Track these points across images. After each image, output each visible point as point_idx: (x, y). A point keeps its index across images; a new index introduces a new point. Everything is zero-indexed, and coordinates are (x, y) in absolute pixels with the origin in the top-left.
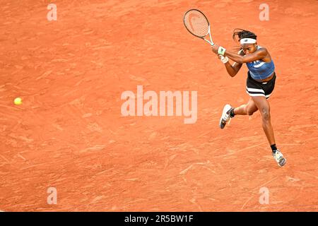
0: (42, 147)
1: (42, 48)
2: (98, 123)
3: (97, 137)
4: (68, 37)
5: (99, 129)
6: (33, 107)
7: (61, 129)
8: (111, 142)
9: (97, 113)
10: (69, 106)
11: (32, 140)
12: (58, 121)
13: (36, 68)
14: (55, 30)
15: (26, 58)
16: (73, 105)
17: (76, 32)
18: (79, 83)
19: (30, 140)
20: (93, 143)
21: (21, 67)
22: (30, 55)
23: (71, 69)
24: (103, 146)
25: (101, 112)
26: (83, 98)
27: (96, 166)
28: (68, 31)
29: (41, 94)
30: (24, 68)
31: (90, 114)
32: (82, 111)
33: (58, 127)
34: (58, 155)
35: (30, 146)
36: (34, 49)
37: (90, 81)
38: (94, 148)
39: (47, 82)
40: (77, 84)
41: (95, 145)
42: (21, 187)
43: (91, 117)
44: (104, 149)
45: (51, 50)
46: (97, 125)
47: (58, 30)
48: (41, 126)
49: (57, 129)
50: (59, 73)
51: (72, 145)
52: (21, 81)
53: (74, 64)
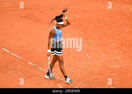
0: (94, 60)
1: (104, 18)
2: (120, 56)
3: (118, 62)
4: (116, 17)
5: (120, 59)
6: (94, 43)
7: (104, 55)
8: (124, 65)
9: (120, 52)
10: (109, 46)
11: (90, 57)
12: (103, 51)
13: (99, 26)
14: (111, 12)
15: (96, 21)
16: (111, 46)
17: (120, 15)
18: (116, 37)
19: (89, 57)
20: (116, 64)
21: (93, 25)
22: (98, 21)
23: (114, 31)
24: (120, 67)
25: (122, 52)
26: (116, 44)
27: (115, 74)
28: (117, 14)
29: (99, 38)
30: (94, 26)
31: (117, 52)
32: (114, 49)
33: (103, 54)
34: (100, 66)
35: (89, 59)
36: (100, 18)
37: (121, 37)
38: (116, 66)
39: (103, 34)
40: (115, 37)
41: (116, 65)
42: (81, 76)
43: (117, 53)
44: (120, 68)
45: (107, 20)
46: (119, 57)
47: (113, 13)
48: (95, 52)
49: (102, 55)
50: (108, 31)
51: (107, 63)
52: (91, 31)
53: (116, 29)
